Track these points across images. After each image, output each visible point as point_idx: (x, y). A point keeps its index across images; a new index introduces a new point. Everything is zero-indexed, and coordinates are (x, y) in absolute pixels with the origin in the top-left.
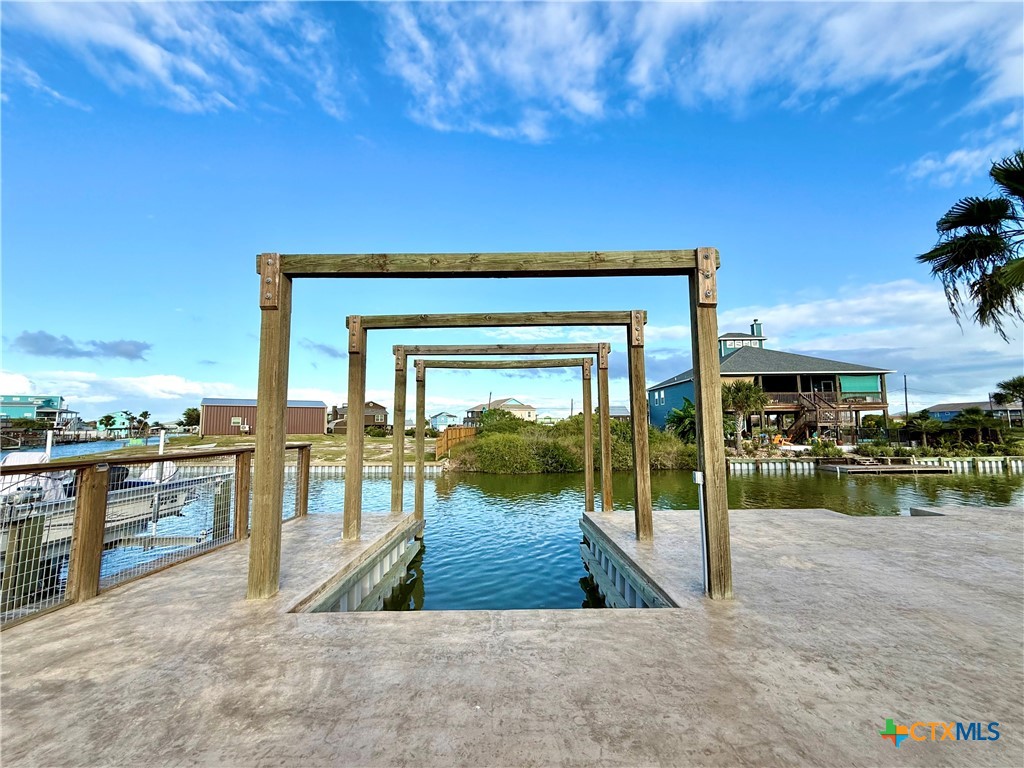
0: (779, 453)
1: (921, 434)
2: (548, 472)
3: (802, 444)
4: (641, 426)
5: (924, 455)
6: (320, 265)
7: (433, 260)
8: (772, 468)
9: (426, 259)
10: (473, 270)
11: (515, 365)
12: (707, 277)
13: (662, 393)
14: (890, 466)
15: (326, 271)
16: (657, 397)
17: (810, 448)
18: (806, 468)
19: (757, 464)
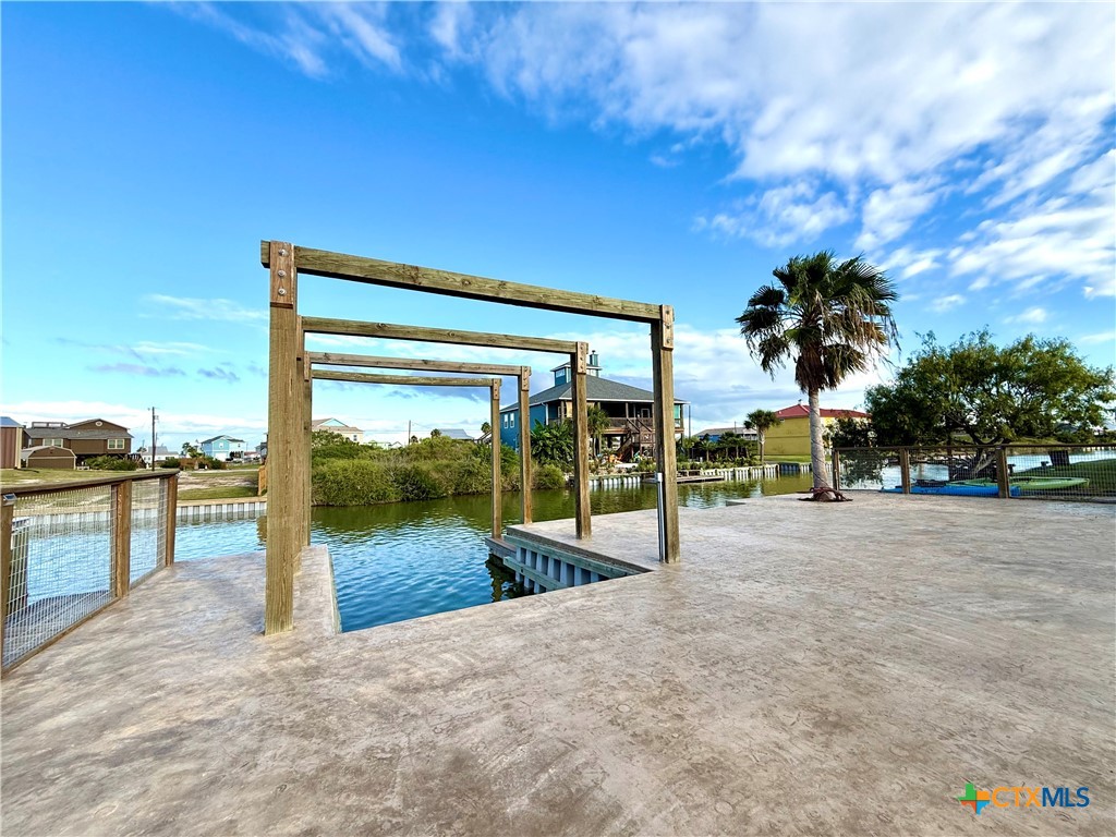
0: (615, 470)
1: (705, 452)
2: (408, 499)
3: (628, 462)
4: (583, 442)
5: (707, 468)
6: (343, 265)
7: (466, 282)
8: (611, 484)
9: (459, 279)
10: (501, 296)
11: (423, 381)
12: (668, 327)
13: (512, 415)
14: (688, 478)
15: (352, 274)
16: (506, 419)
17: (636, 465)
18: (633, 482)
19: (600, 480)
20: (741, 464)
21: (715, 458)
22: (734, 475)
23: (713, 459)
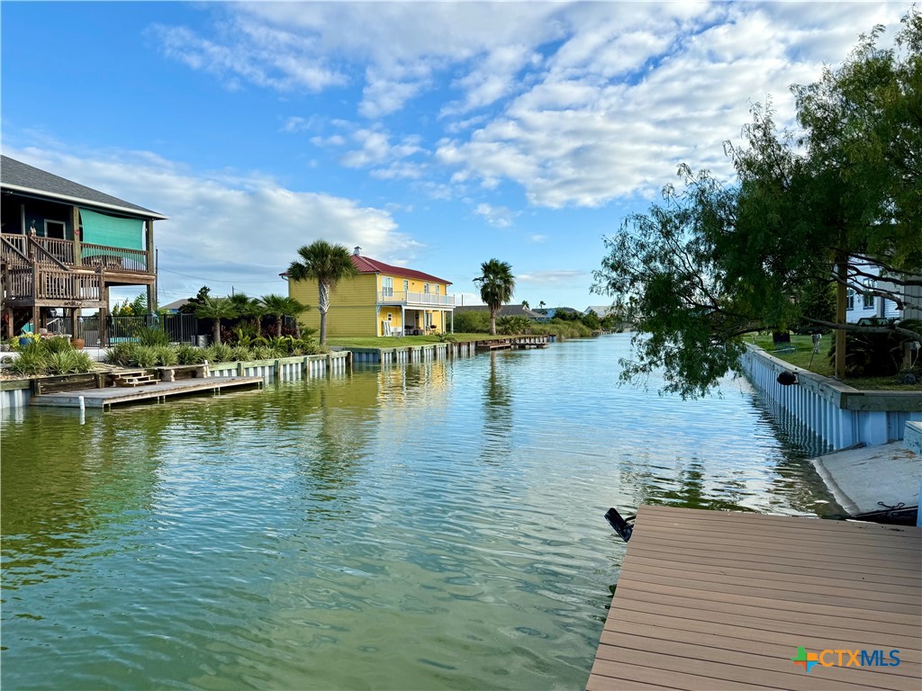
1: (210, 322)
5: (219, 359)
17: (15, 356)
20: (289, 350)
21: (235, 338)
22: (276, 375)
23: (232, 339)
